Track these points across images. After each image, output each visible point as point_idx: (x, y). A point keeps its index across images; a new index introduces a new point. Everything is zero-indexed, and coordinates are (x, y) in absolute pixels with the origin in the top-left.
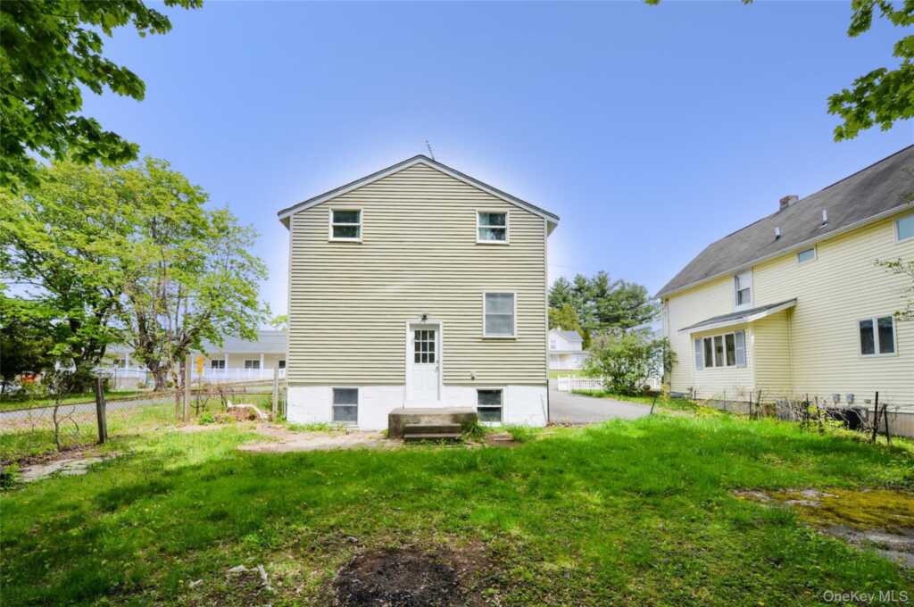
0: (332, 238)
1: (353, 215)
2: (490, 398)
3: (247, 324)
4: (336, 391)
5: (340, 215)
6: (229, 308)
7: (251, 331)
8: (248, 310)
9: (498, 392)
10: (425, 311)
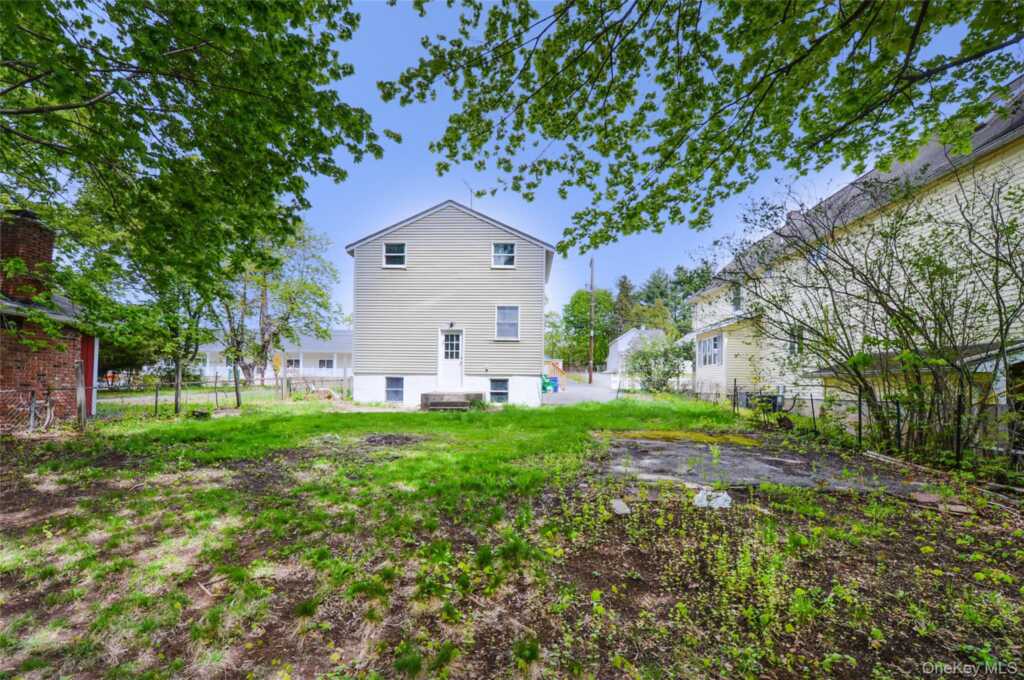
0: (385, 265)
1: (400, 248)
2: (500, 385)
3: (321, 325)
4: (388, 379)
5: (390, 248)
6: (305, 310)
7: (325, 332)
8: (322, 311)
9: (506, 381)
10: (453, 320)
